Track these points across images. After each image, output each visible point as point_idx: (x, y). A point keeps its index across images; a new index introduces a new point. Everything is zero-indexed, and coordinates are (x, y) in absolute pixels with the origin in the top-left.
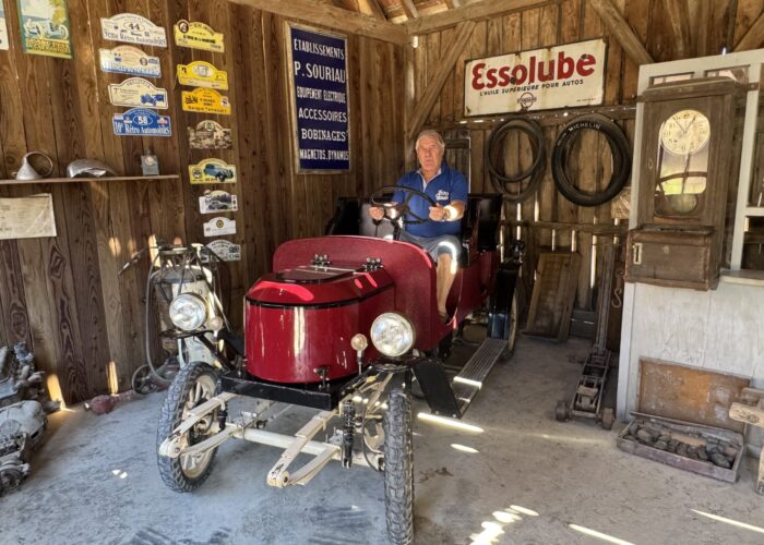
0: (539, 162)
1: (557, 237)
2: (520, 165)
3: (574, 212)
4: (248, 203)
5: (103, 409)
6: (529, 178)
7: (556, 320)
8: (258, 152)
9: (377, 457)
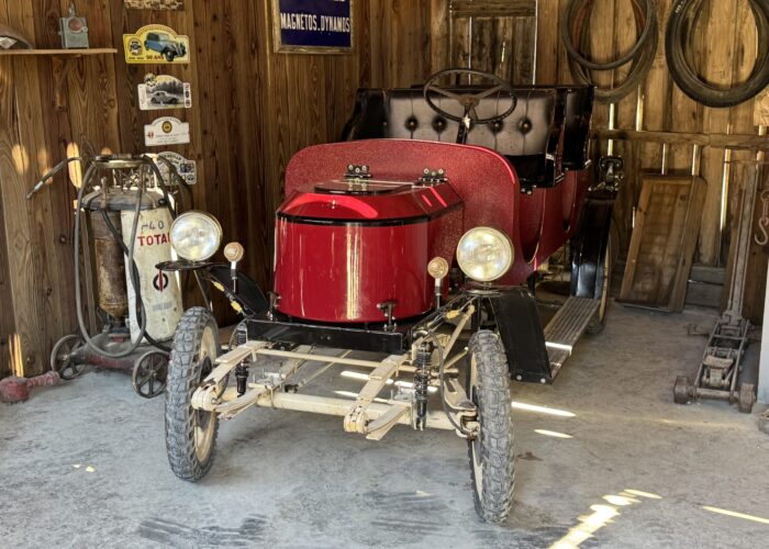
0: (647, 37)
1: (670, 155)
2: (615, 43)
3: (697, 116)
4: (206, 95)
5: (18, 396)
6: (630, 63)
7: (666, 281)
8: (220, 16)
9: (460, 415)
